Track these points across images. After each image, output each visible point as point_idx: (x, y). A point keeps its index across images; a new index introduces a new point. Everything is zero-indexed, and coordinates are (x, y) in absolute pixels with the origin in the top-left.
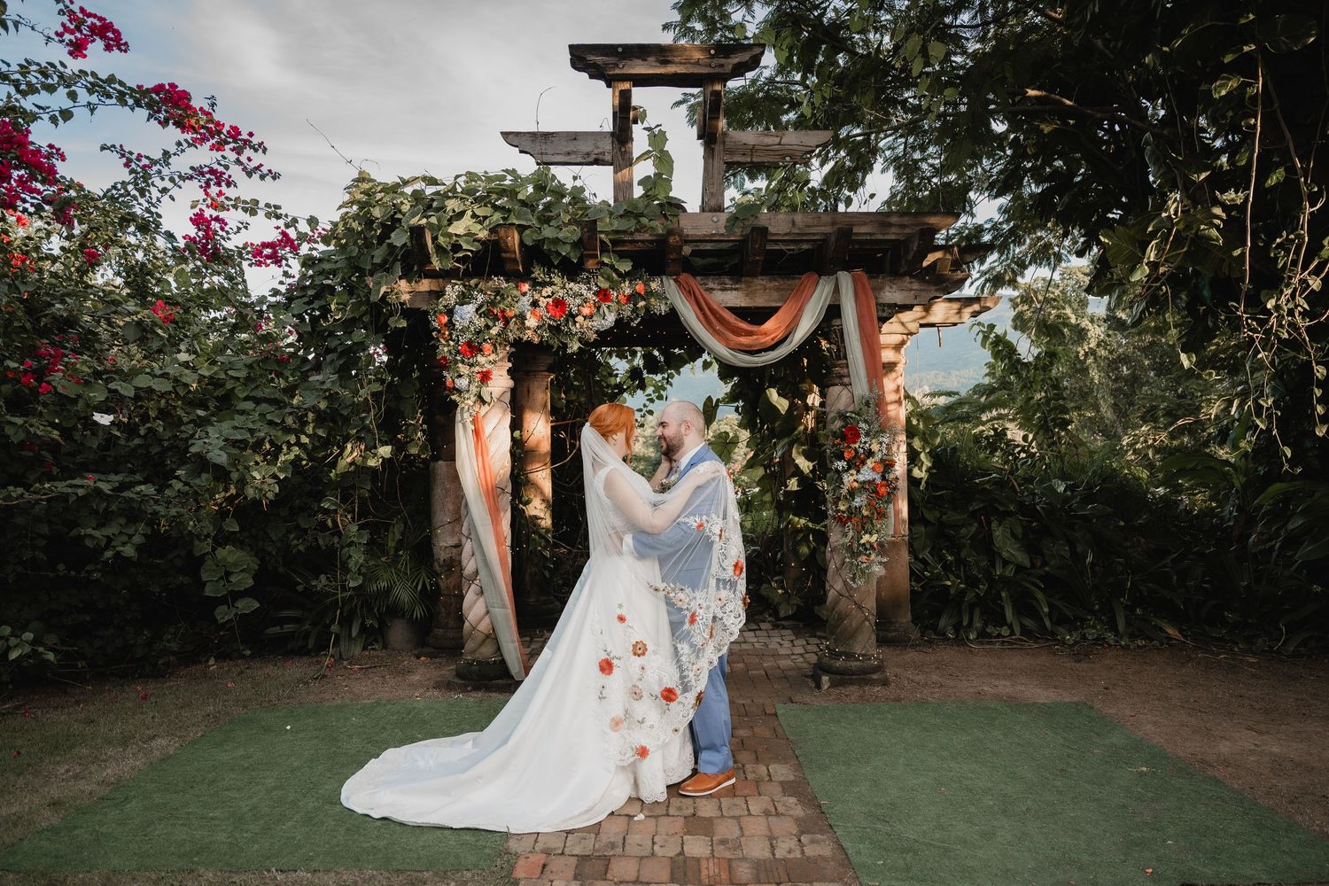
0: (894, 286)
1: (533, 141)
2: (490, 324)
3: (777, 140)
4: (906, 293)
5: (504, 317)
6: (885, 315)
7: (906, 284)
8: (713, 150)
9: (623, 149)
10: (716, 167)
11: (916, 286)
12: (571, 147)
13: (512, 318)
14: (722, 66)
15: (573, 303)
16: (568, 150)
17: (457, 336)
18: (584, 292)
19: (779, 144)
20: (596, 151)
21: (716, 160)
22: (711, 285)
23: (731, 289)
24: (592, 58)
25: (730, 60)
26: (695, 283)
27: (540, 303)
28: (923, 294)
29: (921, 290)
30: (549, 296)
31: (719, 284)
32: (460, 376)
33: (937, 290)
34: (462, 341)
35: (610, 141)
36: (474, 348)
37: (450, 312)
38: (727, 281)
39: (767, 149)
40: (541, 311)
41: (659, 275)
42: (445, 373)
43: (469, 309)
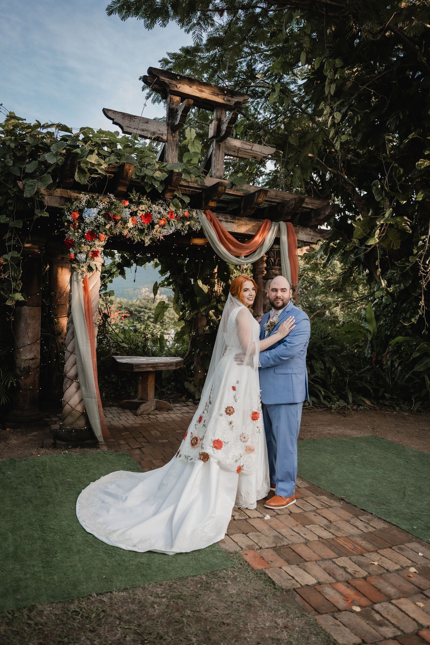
0: (303, 232)
1: (123, 118)
2: (107, 222)
3: (250, 147)
4: (308, 236)
5: (114, 219)
6: (299, 245)
7: (308, 232)
8: (220, 146)
9: (174, 135)
10: (220, 155)
11: (312, 233)
12: (144, 127)
13: (119, 221)
14: (229, 101)
15: (155, 217)
16: (142, 128)
17: (84, 227)
18: (162, 211)
19: (251, 150)
20: (159, 132)
21: (221, 151)
22: (221, 218)
23: (230, 222)
24: (163, 78)
25: (233, 99)
26: (214, 215)
27: (138, 214)
28: (315, 237)
29: (314, 236)
30: (143, 211)
31: (225, 218)
32: (81, 252)
33: (320, 237)
34: (87, 230)
35: (167, 128)
36: (93, 235)
37: (81, 211)
38: (229, 217)
39: (245, 151)
40: (138, 219)
41: (196, 209)
42: (71, 250)
43: (94, 211)
